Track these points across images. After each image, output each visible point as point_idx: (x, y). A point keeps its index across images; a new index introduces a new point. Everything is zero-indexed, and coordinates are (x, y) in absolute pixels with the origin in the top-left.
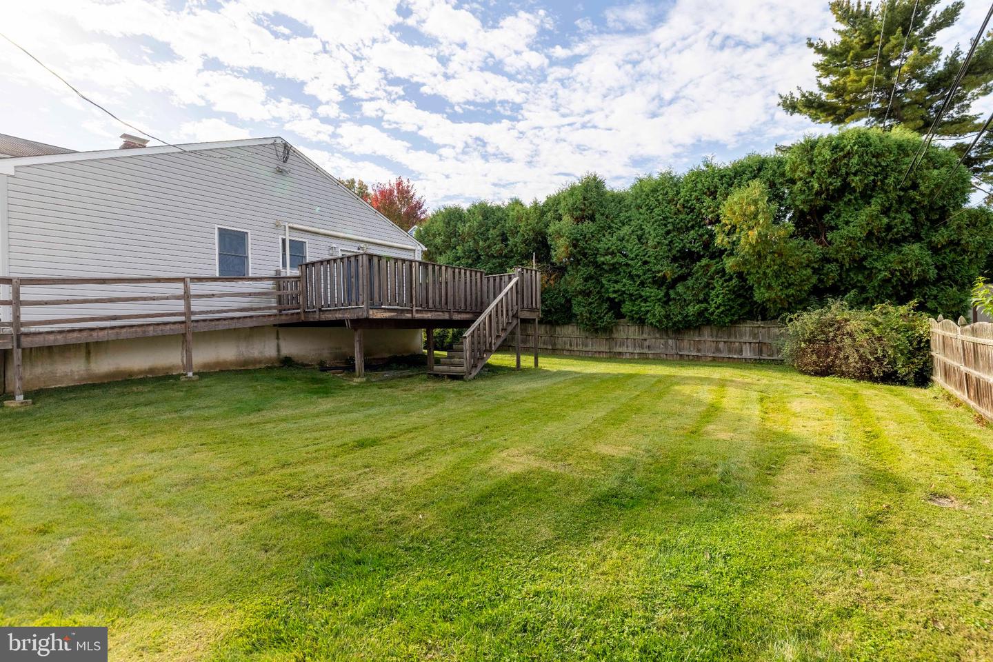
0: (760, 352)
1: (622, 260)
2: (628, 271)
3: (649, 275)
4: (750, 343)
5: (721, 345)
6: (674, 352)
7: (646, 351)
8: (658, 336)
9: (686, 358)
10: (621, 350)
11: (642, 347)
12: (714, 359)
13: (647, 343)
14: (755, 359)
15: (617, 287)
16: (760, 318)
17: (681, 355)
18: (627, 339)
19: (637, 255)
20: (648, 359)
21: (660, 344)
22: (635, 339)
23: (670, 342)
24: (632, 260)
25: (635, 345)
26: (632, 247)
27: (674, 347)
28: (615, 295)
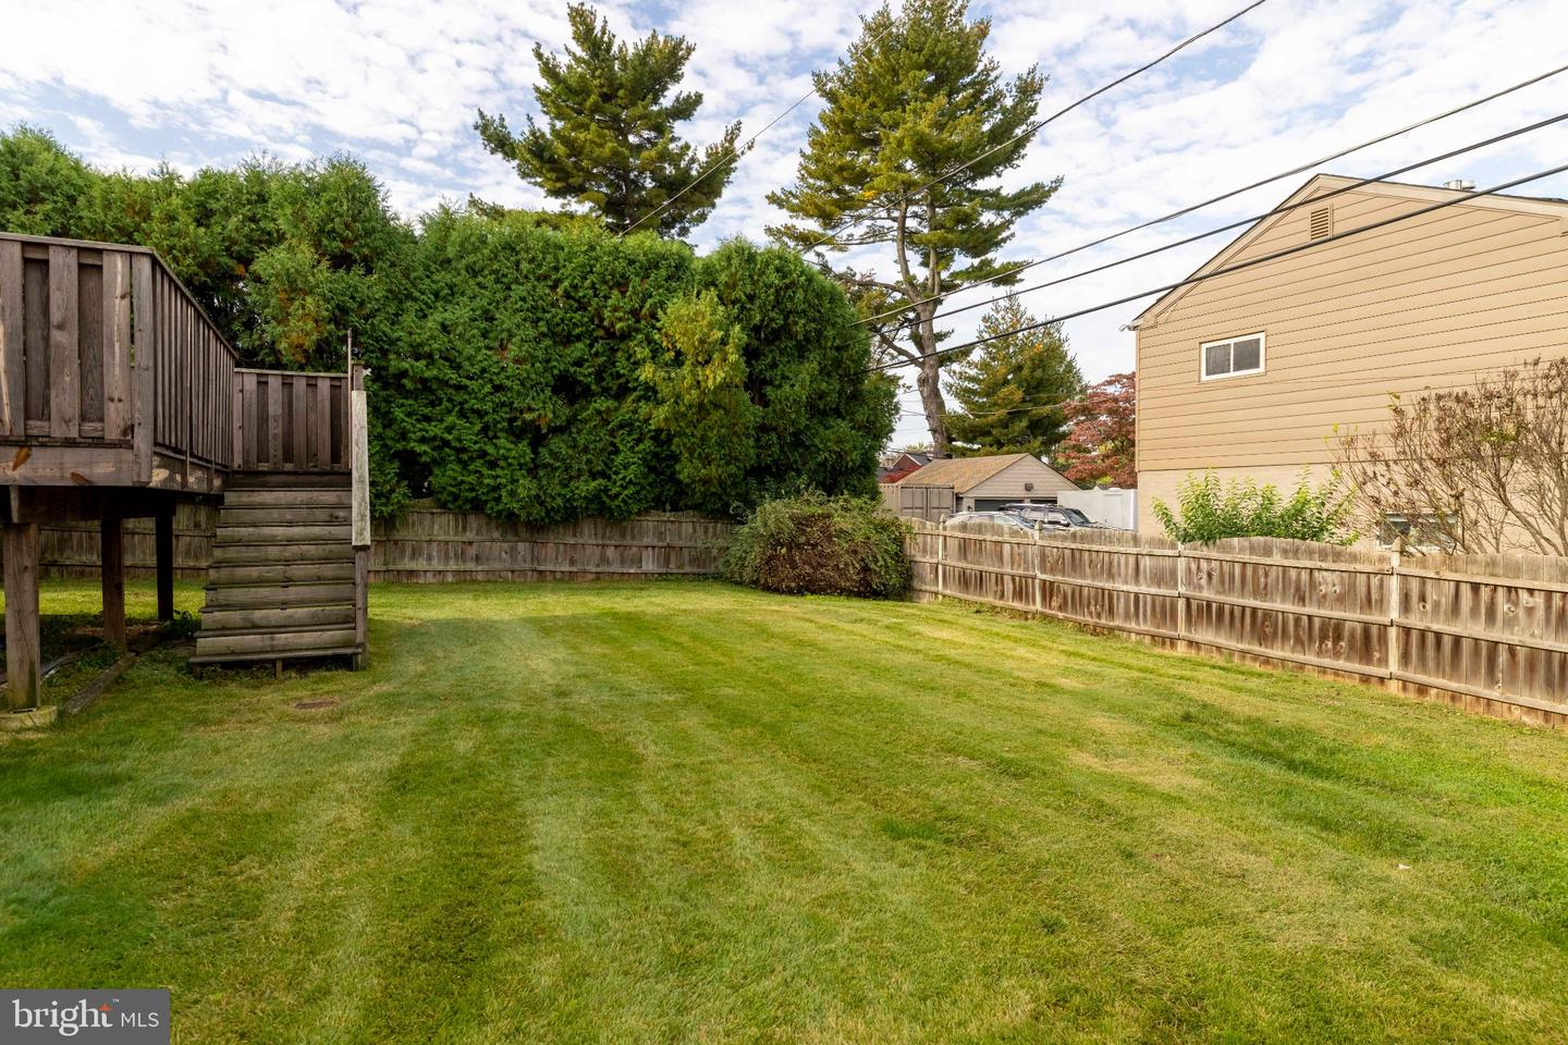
0: (667, 562)
1: (451, 375)
2: (458, 399)
3: (504, 414)
4: (653, 547)
5: (610, 552)
6: (527, 566)
7: (471, 566)
8: (496, 535)
9: (550, 577)
10: (412, 566)
11: (462, 556)
12: (598, 576)
13: (472, 551)
14: (660, 574)
15: (434, 429)
16: (668, 507)
17: (541, 572)
18: (431, 541)
19: (484, 371)
20: (474, 581)
21: (501, 551)
22: (447, 543)
23: (521, 546)
24: (471, 379)
25: (447, 554)
26: (475, 351)
27: (528, 557)
28: (424, 448)
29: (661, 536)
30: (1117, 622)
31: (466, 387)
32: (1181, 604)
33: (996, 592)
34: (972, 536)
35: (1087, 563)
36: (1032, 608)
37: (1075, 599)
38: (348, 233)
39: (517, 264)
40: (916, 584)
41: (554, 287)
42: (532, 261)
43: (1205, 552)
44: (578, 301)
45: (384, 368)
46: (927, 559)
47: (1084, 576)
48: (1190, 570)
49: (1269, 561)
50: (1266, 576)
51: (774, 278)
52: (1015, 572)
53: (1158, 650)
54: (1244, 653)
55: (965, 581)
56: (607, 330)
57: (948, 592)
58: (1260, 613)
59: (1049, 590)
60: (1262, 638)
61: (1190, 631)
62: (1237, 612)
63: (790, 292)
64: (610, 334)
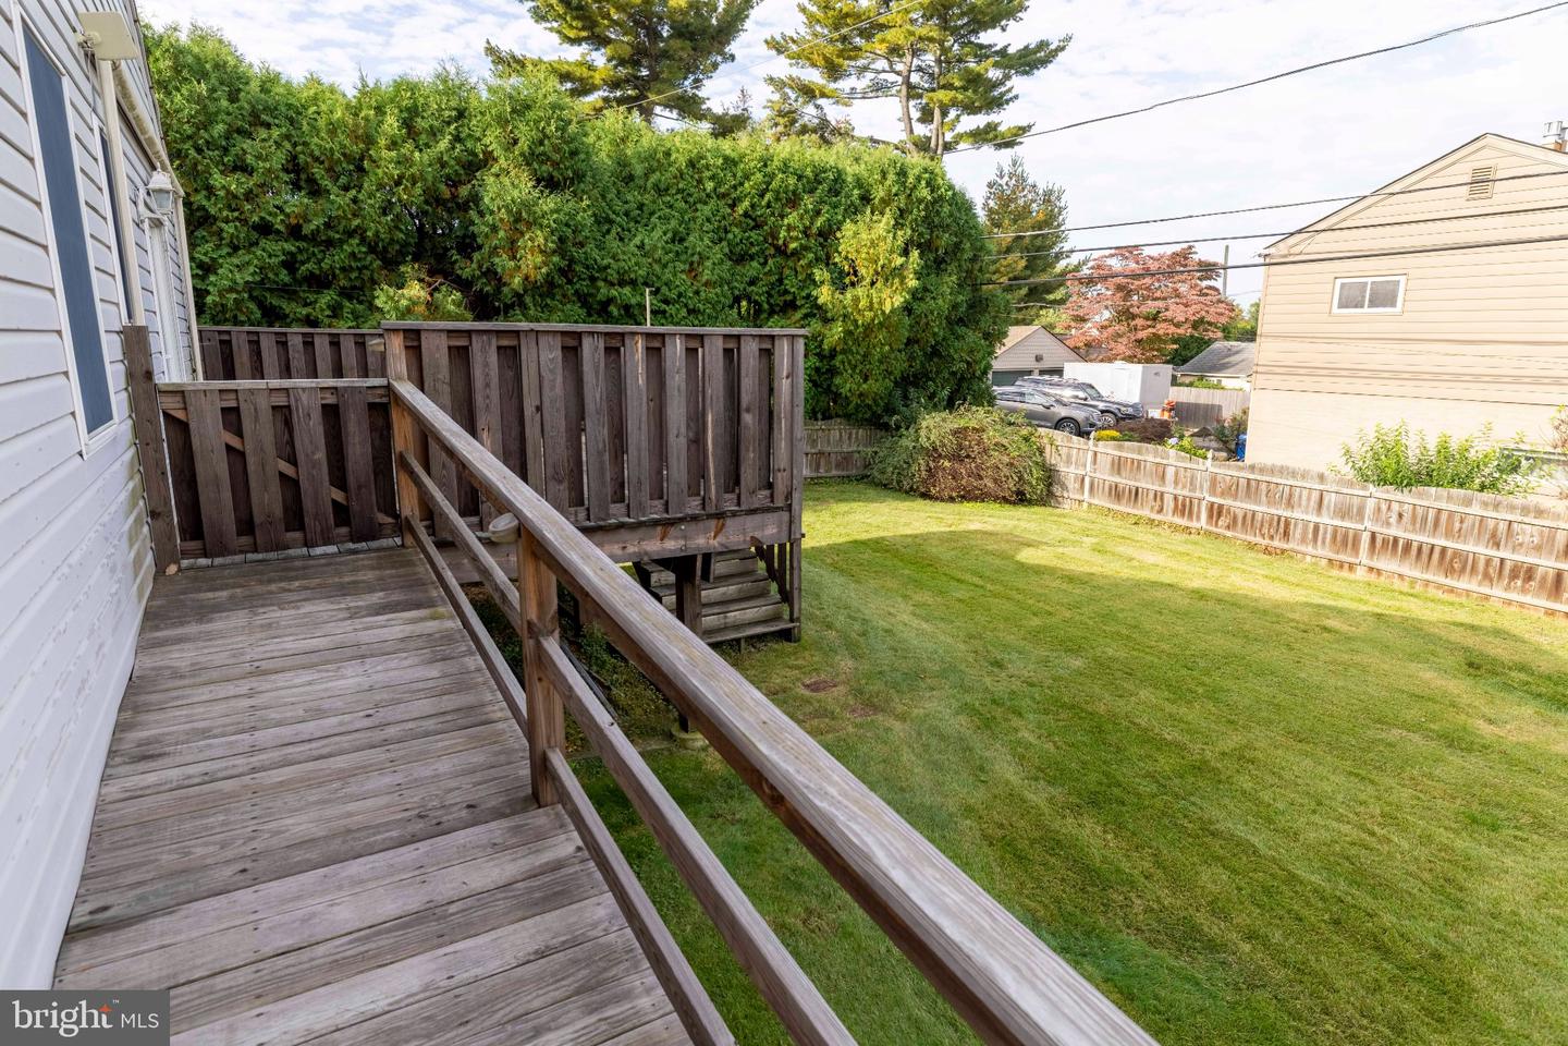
14: (812, 478)
16: (820, 416)
29: (814, 443)
30: (1290, 546)
31: (664, 312)
32: (1366, 537)
33: (1152, 508)
34: (1130, 456)
35: (1264, 493)
36: (1194, 524)
37: (1249, 521)
38: (556, 157)
39: (700, 181)
40: (1057, 490)
41: (733, 206)
42: (712, 178)
43: (1398, 496)
44: (754, 220)
45: (591, 295)
46: (1072, 469)
47: (1258, 502)
48: (1379, 509)
49: (1467, 510)
50: (1462, 522)
51: (924, 192)
52: (1179, 492)
53: (1335, 572)
54: (1427, 583)
55: (1116, 493)
56: (777, 248)
57: (1096, 501)
58: (1449, 553)
59: (1216, 512)
60: (1449, 571)
61: (1372, 559)
62: (1426, 550)
63: (937, 207)
64: (781, 251)
